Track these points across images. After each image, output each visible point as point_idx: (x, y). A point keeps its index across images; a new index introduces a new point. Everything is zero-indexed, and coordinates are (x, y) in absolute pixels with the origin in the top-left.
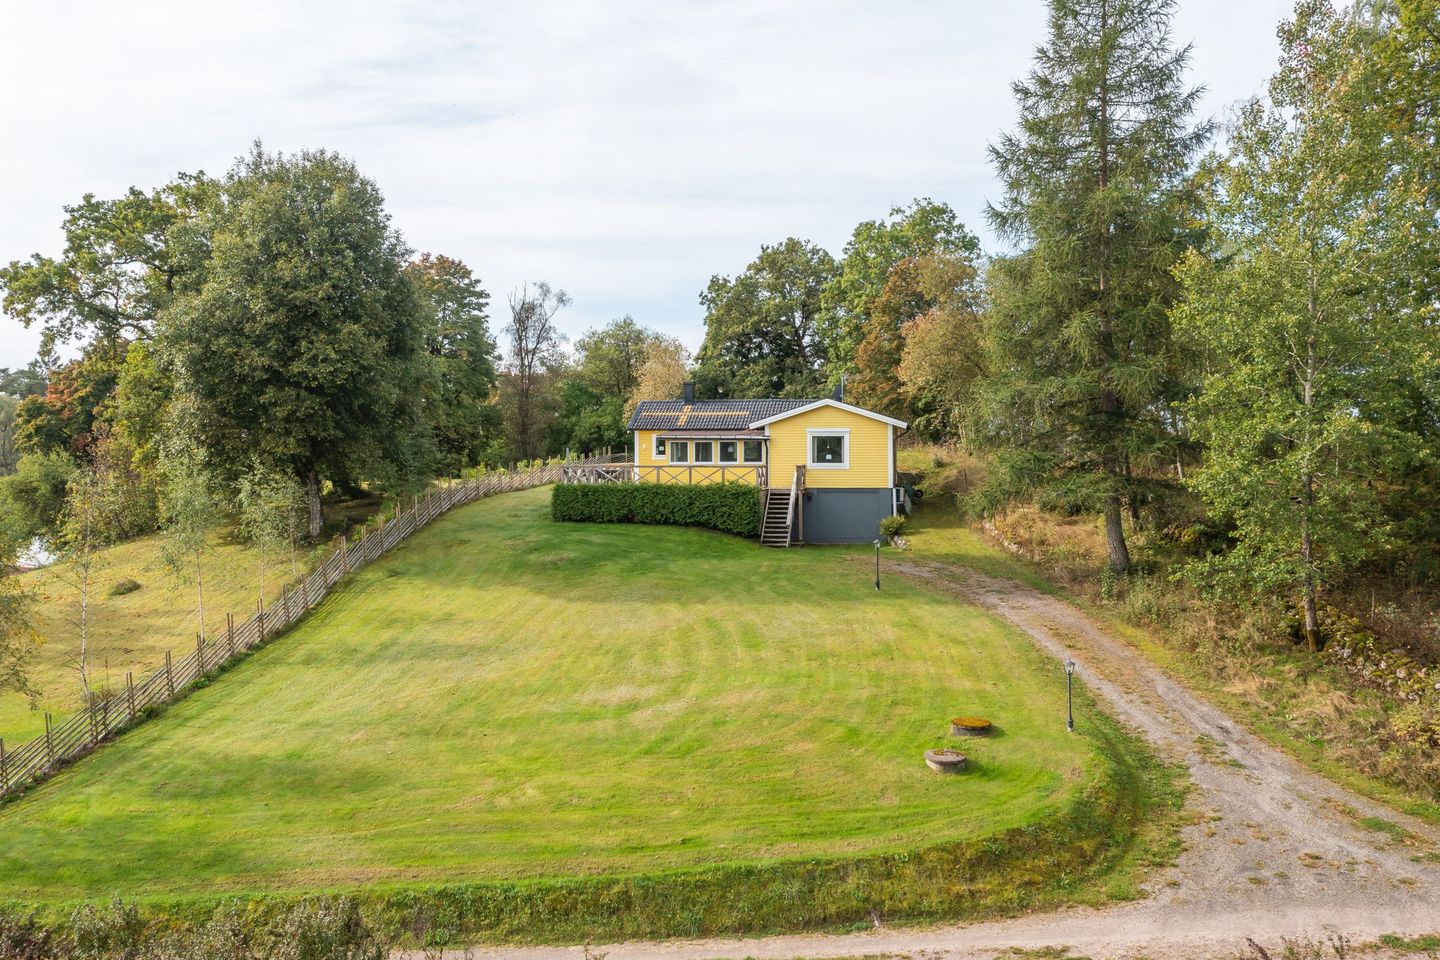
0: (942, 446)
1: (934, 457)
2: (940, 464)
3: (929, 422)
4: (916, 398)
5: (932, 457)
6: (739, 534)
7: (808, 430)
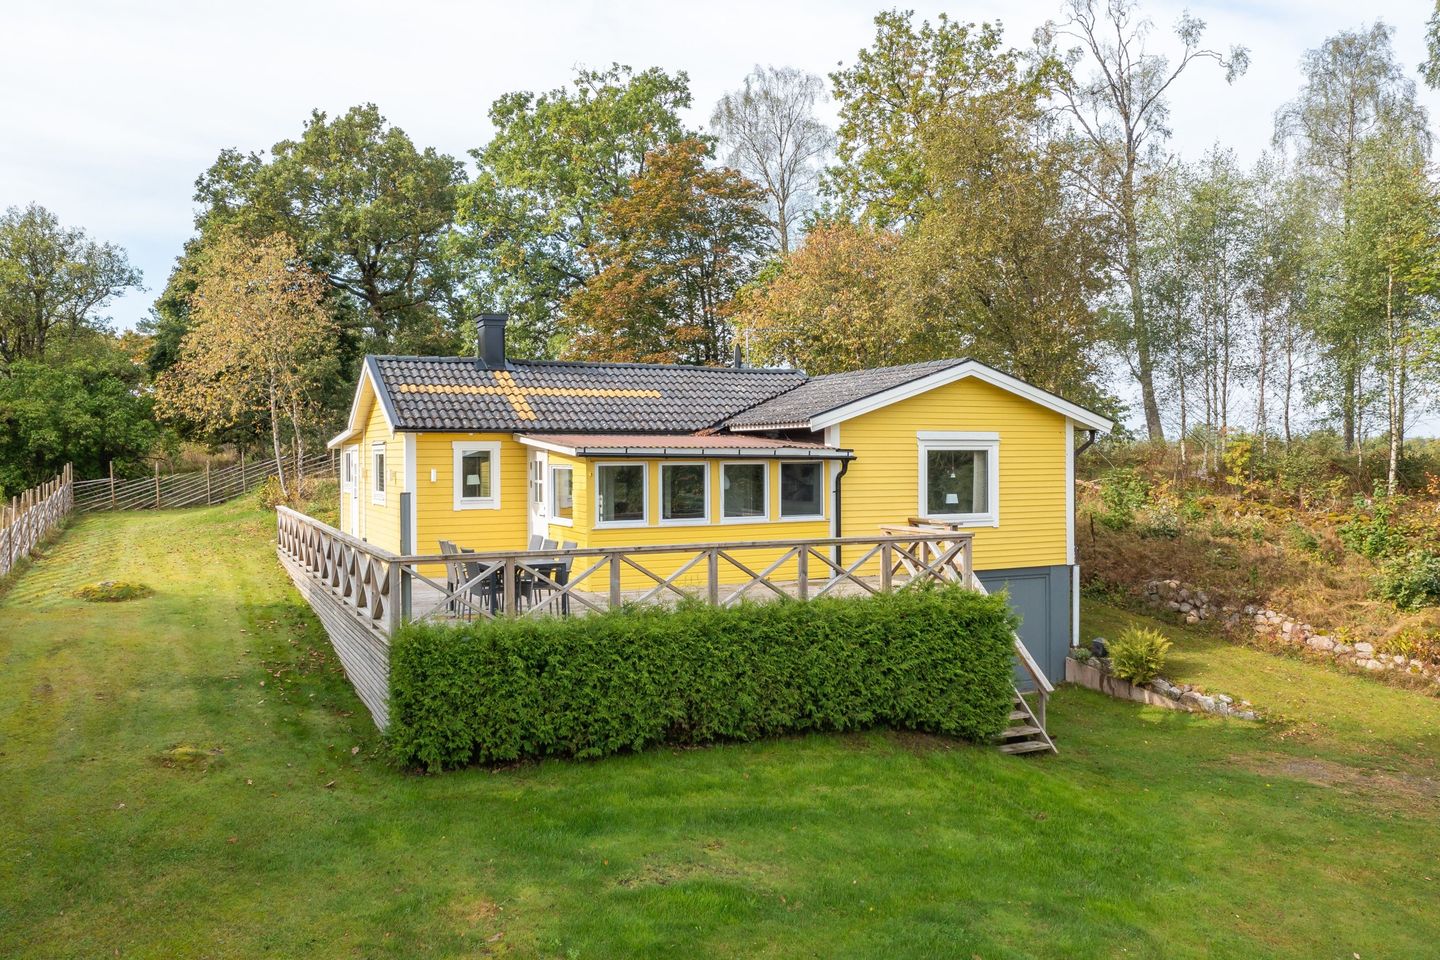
7: (922, 435)
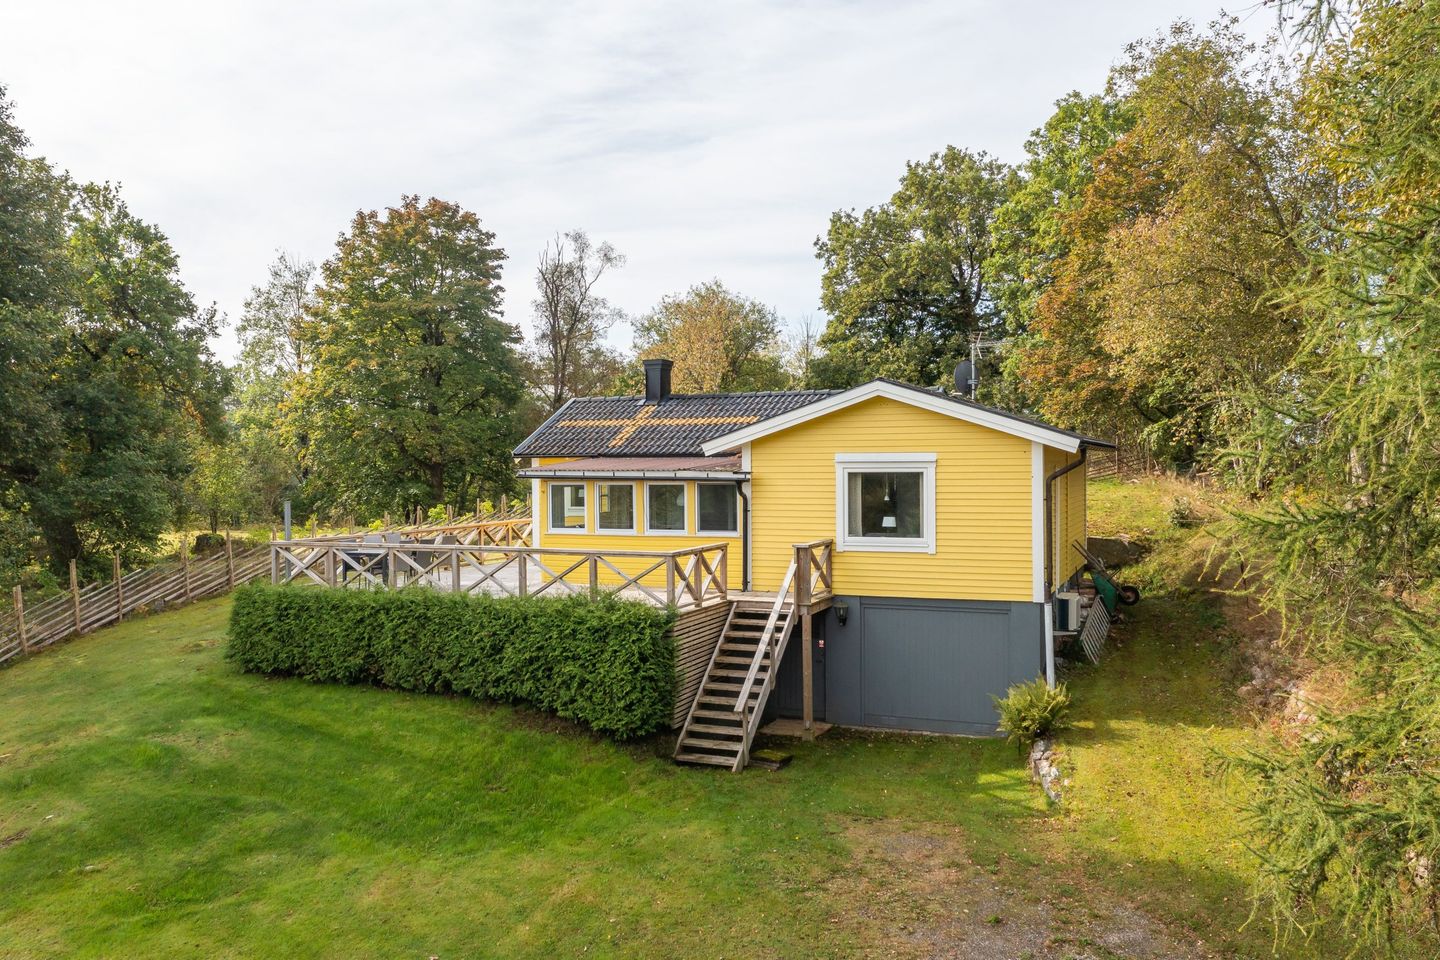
0: (1193, 478)
1: (1172, 505)
2: (1186, 521)
3: (1168, 434)
4: (1144, 388)
5: (1168, 503)
6: (606, 733)
7: (839, 457)
